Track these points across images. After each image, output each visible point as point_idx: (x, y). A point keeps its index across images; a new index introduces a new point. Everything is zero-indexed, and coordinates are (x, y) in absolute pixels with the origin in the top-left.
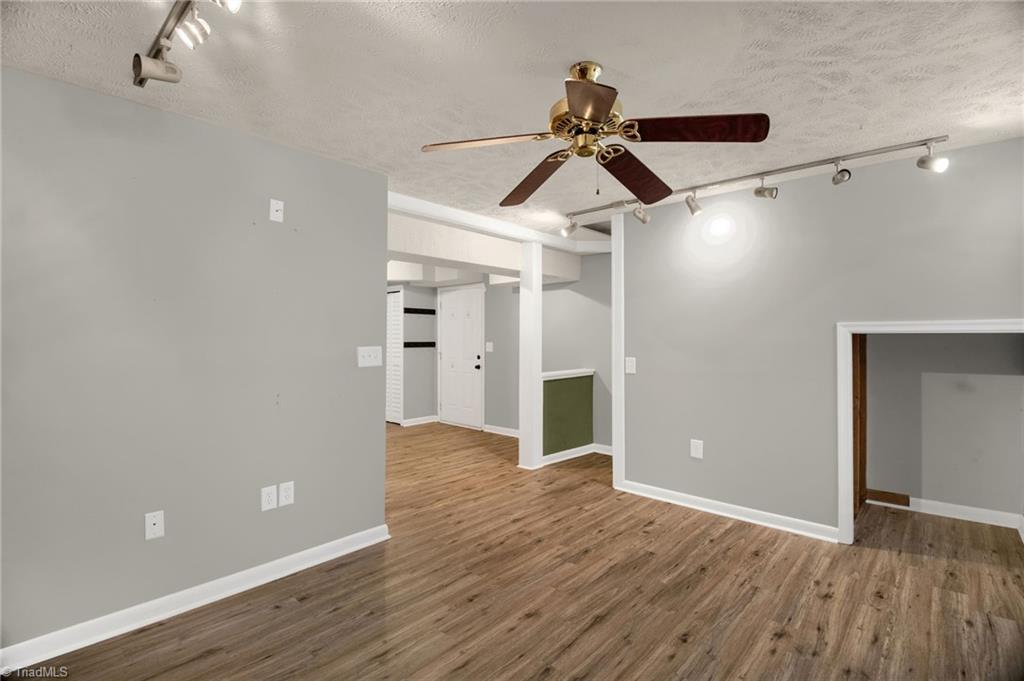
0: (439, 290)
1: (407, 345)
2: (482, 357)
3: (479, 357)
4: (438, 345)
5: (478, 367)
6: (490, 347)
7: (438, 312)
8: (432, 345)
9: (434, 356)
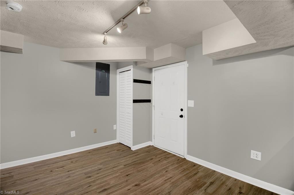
0: (153, 69)
1: (135, 101)
2: (185, 110)
3: (182, 110)
4: (153, 101)
5: (181, 116)
6: (191, 103)
7: (153, 82)
8: (149, 101)
9: (151, 108)
